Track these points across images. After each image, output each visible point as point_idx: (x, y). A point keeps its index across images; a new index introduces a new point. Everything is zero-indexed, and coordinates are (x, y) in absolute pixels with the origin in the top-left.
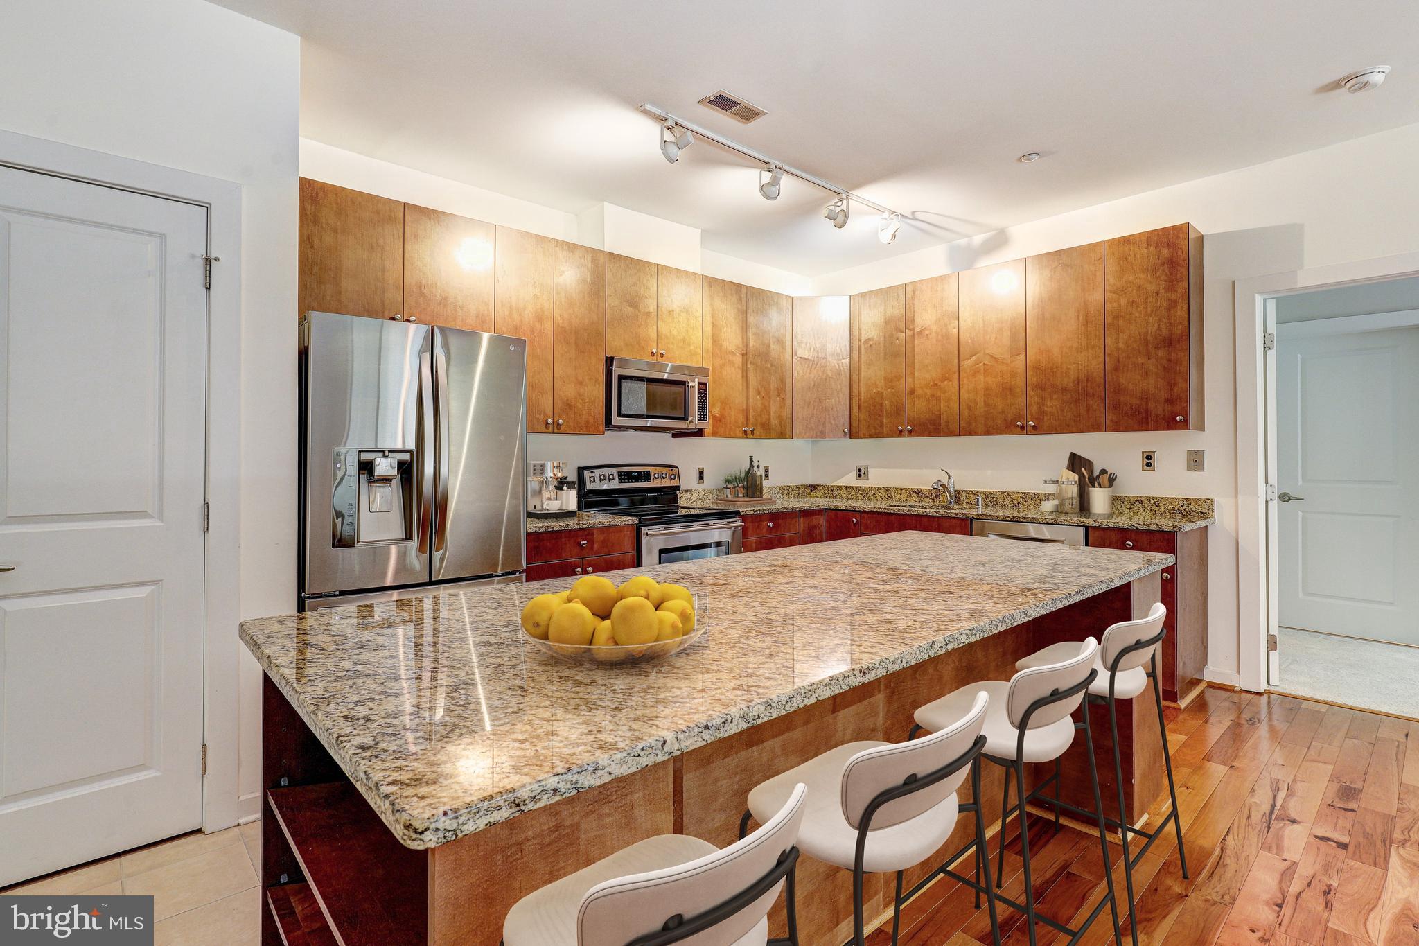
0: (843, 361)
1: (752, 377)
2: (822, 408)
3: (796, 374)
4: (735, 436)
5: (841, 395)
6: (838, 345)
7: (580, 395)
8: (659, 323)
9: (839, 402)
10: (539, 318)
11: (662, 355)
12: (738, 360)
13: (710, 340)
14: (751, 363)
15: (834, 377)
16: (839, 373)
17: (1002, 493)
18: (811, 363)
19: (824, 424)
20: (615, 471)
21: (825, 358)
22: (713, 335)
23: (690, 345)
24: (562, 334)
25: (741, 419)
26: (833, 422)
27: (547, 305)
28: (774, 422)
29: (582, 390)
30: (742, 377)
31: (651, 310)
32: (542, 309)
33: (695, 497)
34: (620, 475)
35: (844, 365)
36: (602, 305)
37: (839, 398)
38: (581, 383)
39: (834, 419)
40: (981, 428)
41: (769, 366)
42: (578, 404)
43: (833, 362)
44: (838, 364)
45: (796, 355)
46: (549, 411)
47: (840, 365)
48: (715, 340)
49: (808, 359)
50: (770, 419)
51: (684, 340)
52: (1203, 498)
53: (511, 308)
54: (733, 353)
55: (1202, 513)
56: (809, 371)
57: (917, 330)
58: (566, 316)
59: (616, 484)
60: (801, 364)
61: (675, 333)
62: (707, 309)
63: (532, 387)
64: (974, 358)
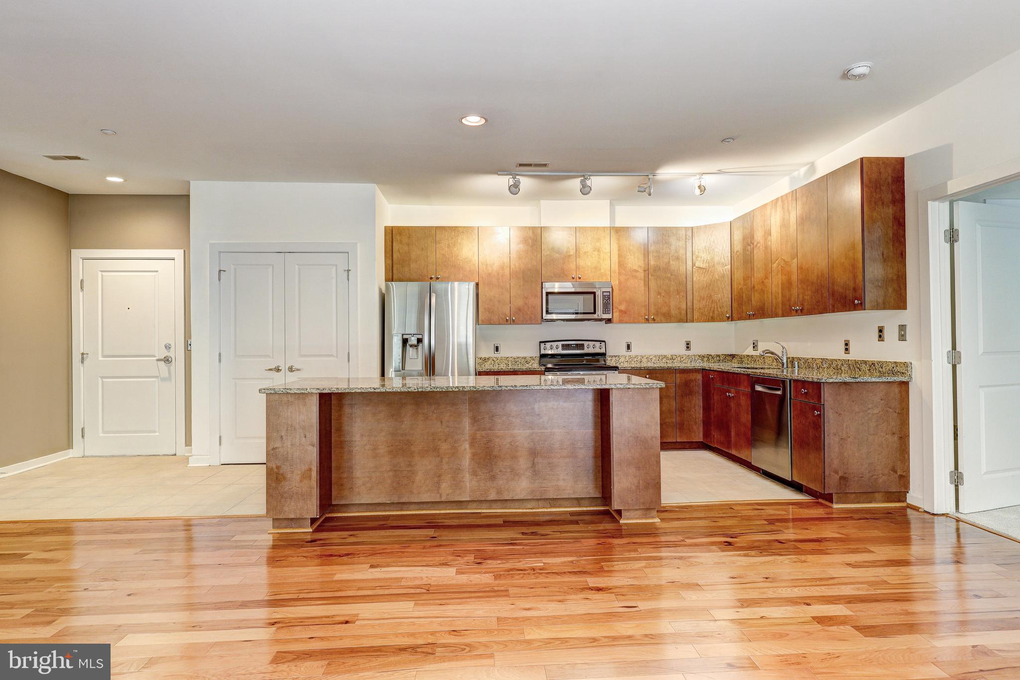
0: (726, 267)
1: (653, 284)
2: (712, 301)
3: (695, 279)
4: (639, 322)
5: (725, 291)
6: (722, 257)
7: (526, 304)
8: (578, 259)
9: (724, 296)
10: (502, 268)
11: (580, 278)
12: (641, 274)
13: (617, 265)
14: (652, 275)
15: (720, 279)
16: (723, 276)
17: (813, 359)
18: (704, 271)
19: (714, 311)
20: (560, 344)
21: (714, 266)
22: (619, 262)
23: (600, 269)
24: (514, 274)
25: (643, 311)
26: (719, 310)
27: (506, 260)
28: (673, 312)
29: (527, 302)
30: (644, 284)
31: (571, 253)
32: (504, 263)
33: (622, 360)
34: (563, 345)
35: (727, 270)
36: (539, 256)
37: (723, 293)
38: (526, 298)
39: (720, 308)
40: (780, 313)
41: (669, 275)
42: (525, 309)
43: (720, 269)
44: (723, 270)
45: (695, 266)
46: (508, 312)
47: (724, 270)
48: (621, 264)
49: (702, 268)
50: (670, 310)
51: (596, 268)
52: (903, 362)
53: (487, 265)
54: (636, 271)
55: (903, 373)
56: (703, 276)
57: (755, 244)
58: (517, 265)
59: (560, 351)
60: (698, 272)
61: (589, 264)
62: (615, 247)
63: (499, 301)
64: (777, 262)
